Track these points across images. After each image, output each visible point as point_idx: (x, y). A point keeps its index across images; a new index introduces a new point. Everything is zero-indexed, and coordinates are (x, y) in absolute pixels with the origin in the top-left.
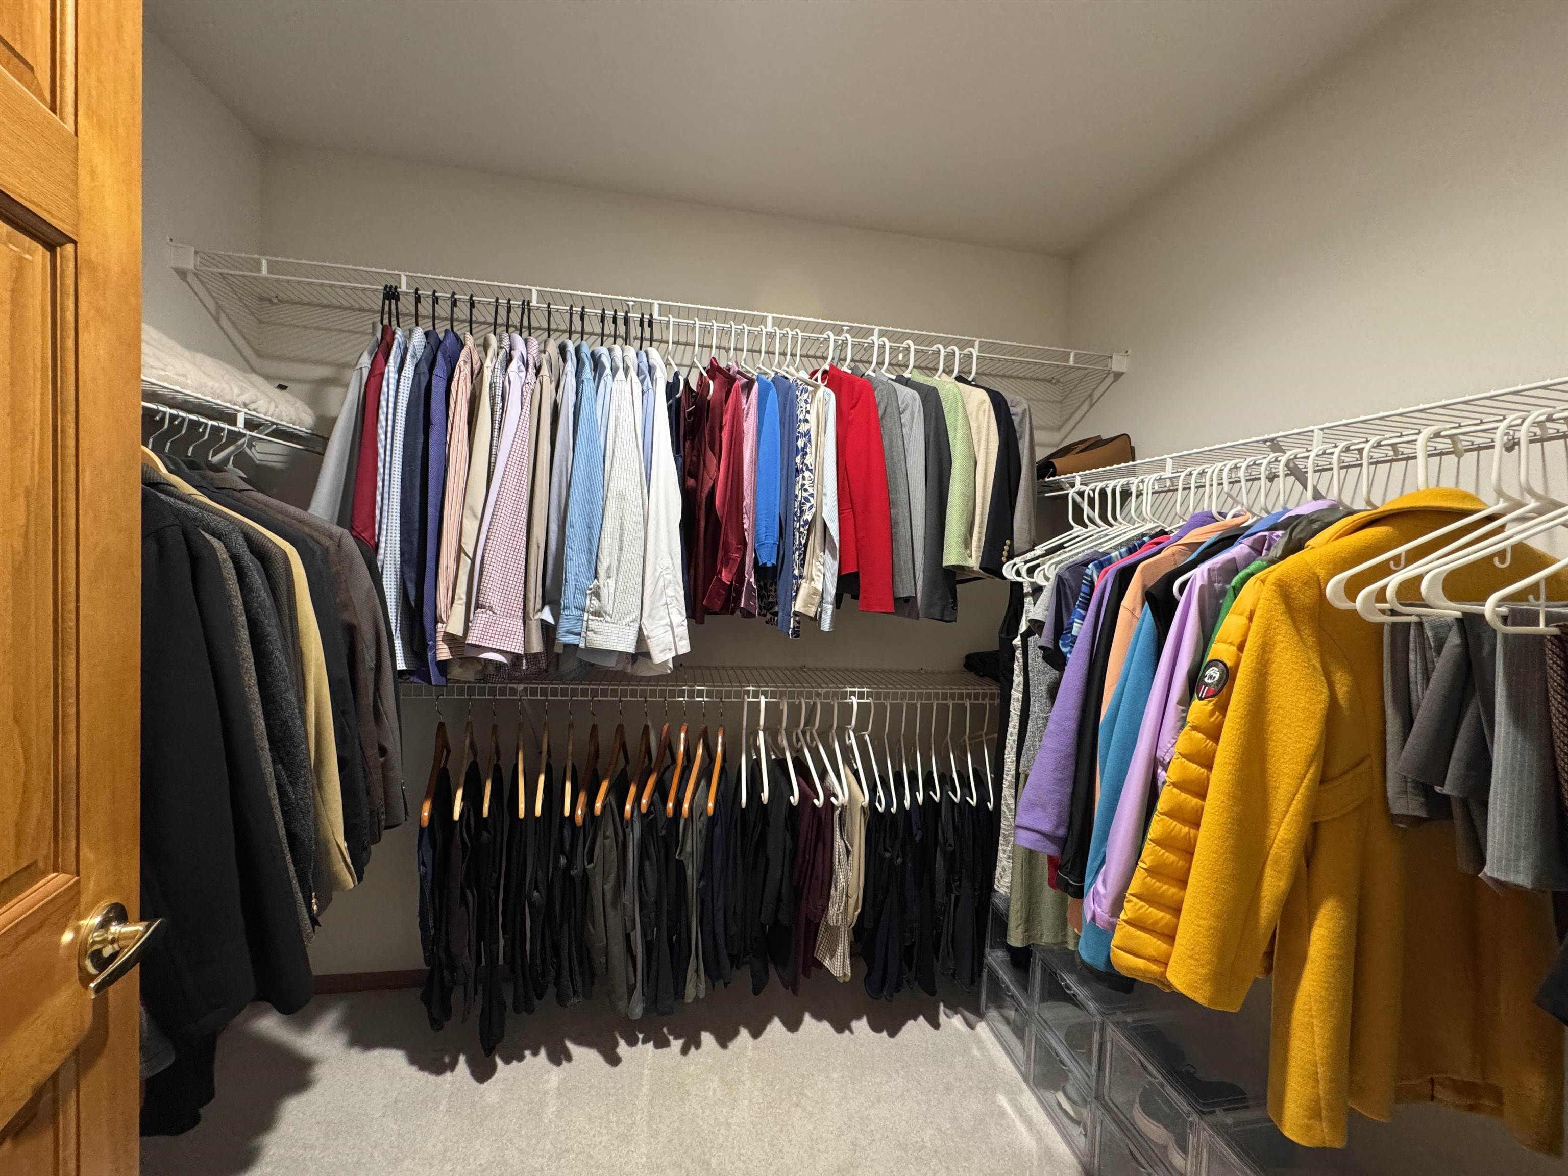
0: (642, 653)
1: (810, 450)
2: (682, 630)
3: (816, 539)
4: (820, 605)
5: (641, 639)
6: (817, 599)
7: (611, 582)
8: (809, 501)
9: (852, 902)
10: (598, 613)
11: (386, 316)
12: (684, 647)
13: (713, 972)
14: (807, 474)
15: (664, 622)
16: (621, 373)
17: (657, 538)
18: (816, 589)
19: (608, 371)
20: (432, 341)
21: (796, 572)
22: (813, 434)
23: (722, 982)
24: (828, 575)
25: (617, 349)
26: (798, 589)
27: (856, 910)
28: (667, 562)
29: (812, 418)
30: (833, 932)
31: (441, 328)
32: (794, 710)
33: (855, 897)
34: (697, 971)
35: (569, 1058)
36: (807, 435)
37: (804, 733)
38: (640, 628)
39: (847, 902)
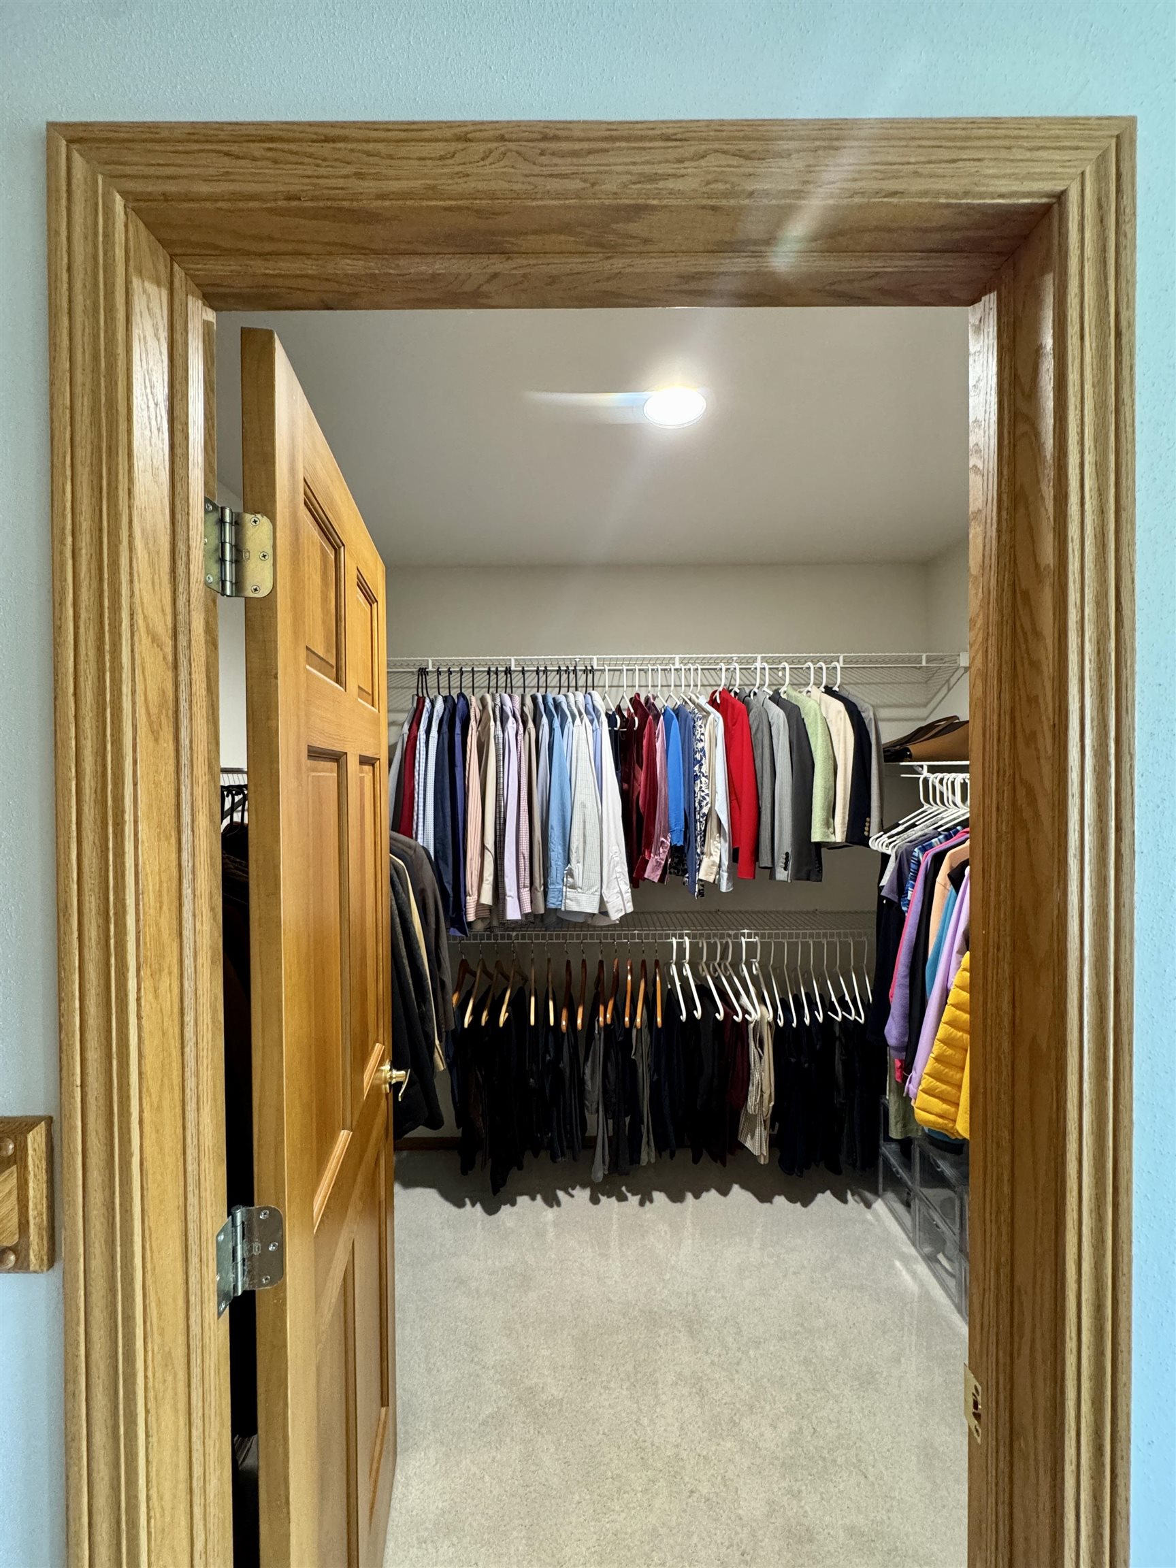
0: (604, 912)
1: (705, 762)
2: (628, 896)
3: (713, 824)
4: (718, 873)
5: (602, 902)
6: (715, 869)
7: (580, 865)
8: (705, 799)
9: (766, 1096)
10: (573, 887)
11: (420, 690)
12: (630, 908)
13: (662, 1146)
14: (703, 779)
15: (615, 891)
16: (578, 719)
17: (609, 833)
18: (714, 862)
19: (570, 719)
20: (450, 704)
21: (699, 851)
22: (707, 749)
23: (668, 1152)
24: (723, 851)
25: (570, 695)
26: (701, 861)
27: (770, 1102)
28: (615, 848)
29: (706, 738)
30: (752, 1119)
31: (455, 693)
32: (712, 948)
33: (768, 1092)
34: (648, 1143)
35: (559, 1204)
36: (703, 749)
37: (719, 965)
38: (601, 895)
39: (762, 1096)
